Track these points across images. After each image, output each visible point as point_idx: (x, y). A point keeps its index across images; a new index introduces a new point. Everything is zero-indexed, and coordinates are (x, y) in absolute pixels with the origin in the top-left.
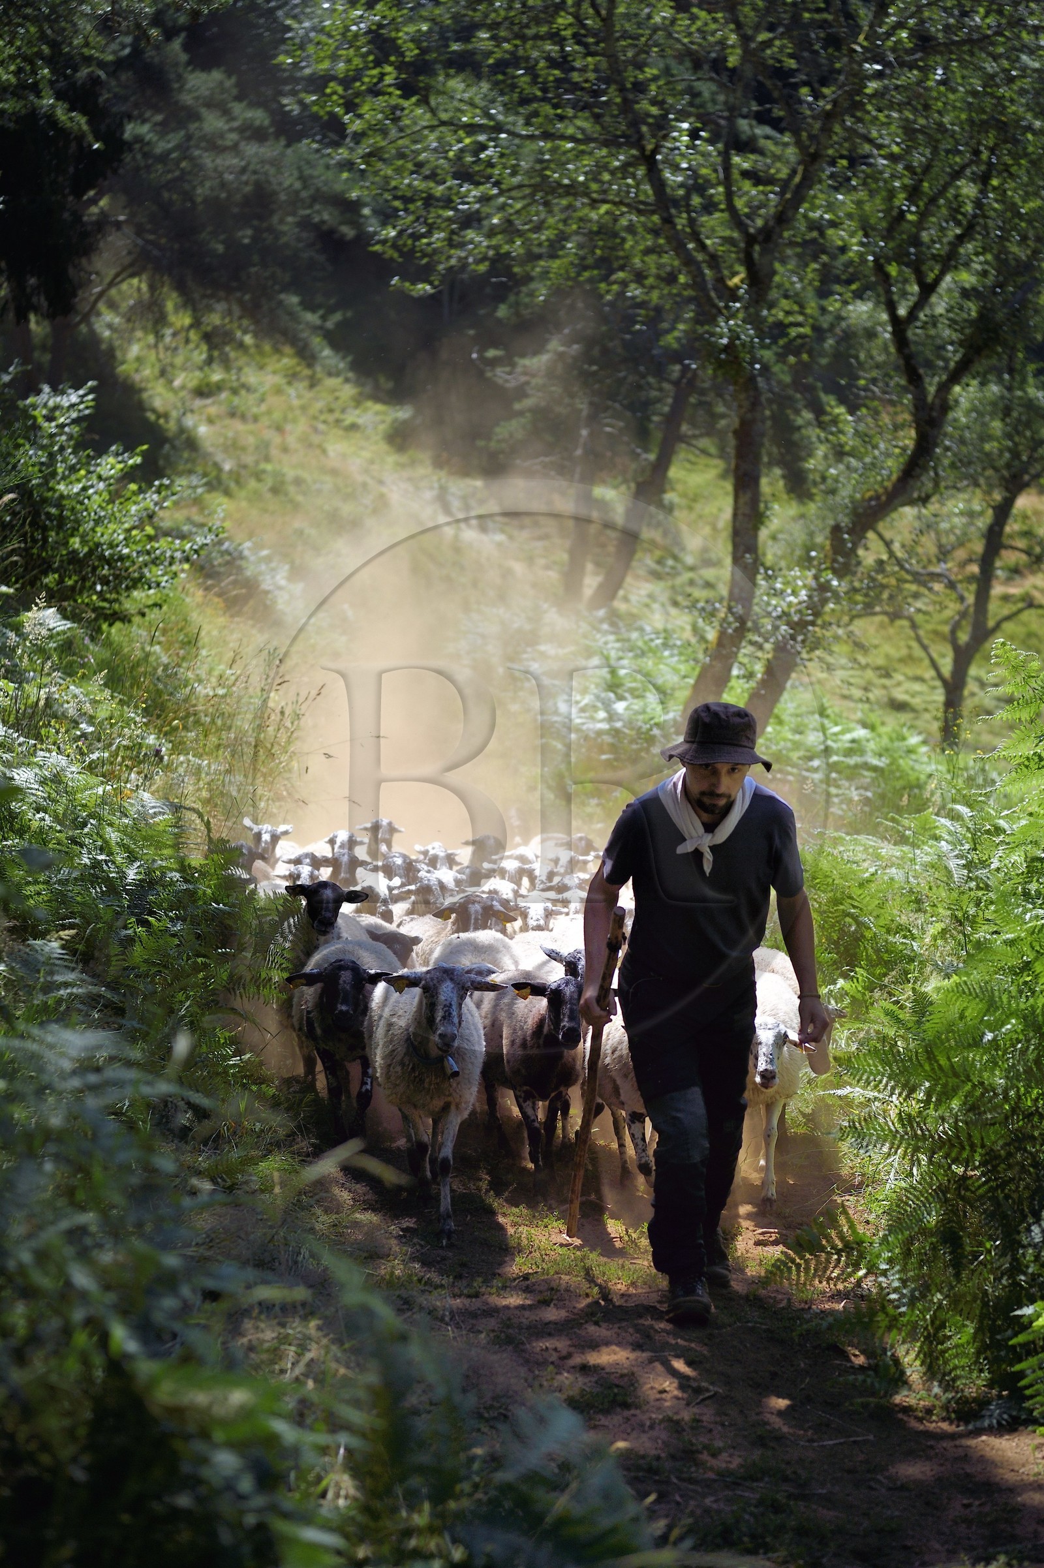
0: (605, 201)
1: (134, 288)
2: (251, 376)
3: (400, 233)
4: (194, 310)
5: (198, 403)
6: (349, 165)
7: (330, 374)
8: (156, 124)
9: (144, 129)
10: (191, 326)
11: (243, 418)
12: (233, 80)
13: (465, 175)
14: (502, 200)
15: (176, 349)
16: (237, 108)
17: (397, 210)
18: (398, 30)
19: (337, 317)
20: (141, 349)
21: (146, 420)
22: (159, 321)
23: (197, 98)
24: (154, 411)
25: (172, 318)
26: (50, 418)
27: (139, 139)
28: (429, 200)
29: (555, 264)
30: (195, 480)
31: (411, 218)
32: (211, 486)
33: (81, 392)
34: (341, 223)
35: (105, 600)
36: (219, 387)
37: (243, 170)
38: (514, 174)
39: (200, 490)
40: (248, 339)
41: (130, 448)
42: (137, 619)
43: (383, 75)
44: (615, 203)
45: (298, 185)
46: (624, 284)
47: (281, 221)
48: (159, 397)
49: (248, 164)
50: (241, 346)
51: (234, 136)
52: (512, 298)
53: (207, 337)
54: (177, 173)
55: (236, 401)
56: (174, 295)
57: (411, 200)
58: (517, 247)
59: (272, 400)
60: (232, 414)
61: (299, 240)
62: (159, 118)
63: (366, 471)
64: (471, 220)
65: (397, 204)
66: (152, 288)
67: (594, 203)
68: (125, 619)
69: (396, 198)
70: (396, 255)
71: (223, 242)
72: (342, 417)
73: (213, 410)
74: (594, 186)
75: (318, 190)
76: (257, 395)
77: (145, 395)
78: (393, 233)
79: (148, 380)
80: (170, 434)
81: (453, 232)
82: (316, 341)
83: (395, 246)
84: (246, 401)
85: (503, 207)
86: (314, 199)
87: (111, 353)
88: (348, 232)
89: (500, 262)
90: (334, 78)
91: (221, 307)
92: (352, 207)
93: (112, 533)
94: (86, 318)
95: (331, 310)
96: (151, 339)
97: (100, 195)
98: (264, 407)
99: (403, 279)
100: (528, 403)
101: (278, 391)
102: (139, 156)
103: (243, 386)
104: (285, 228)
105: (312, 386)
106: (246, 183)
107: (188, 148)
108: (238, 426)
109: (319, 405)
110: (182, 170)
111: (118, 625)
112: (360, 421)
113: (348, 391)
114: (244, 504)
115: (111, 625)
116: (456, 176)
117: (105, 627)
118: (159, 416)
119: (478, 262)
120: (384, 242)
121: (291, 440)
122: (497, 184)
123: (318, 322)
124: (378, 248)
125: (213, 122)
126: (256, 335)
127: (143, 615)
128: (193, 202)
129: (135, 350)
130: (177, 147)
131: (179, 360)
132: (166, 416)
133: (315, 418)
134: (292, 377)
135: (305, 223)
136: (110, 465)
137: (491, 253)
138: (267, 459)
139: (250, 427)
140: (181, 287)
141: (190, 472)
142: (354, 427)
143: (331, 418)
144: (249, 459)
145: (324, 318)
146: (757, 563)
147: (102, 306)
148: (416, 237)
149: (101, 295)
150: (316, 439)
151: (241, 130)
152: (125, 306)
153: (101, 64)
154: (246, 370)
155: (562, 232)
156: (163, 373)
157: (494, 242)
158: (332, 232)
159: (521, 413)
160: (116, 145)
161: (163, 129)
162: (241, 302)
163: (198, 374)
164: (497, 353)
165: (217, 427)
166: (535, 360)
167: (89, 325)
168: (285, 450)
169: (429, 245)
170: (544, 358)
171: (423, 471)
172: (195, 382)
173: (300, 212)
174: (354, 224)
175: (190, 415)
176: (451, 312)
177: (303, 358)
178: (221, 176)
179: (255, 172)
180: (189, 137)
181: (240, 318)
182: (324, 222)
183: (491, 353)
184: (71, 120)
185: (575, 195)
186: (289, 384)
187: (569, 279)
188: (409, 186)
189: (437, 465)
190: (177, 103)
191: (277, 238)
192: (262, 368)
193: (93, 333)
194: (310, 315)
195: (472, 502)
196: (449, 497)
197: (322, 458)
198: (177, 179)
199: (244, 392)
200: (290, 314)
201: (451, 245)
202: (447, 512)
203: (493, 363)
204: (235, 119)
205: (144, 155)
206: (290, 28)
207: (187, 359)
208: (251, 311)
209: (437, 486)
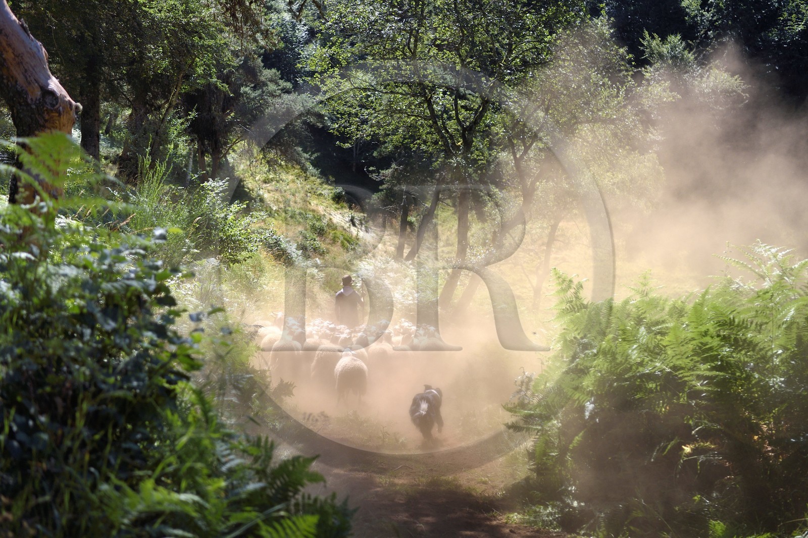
0: (412, 116)
1: (242, 145)
2: (283, 176)
3: (340, 126)
4: (264, 152)
5: (264, 185)
7: (312, 176)
8: (252, 87)
9: (247, 89)
10: (263, 158)
11: (280, 191)
12: (280, 72)
13: (362, 106)
14: (376, 115)
15: (257, 166)
16: (281, 82)
17: (339, 118)
18: (340, 56)
19: (315, 155)
20: (244, 166)
21: (246, 191)
22: (251, 156)
23: (266, 79)
24: (248, 188)
25: (256, 155)
26: (212, 190)
27: (245, 93)
28: (350, 115)
29: (395, 137)
30: (262, 213)
31: (343, 121)
32: (269, 215)
33: (224, 181)
34: (317, 122)
35: (232, 255)
36: (272, 180)
37: (283, 103)
38: (380, 105)
39: (264, 217)
40: (283, 163)
41: (242, 202)
42: (243, 262)
43: (334, 71)
44: (416, 116)
46: (420, 145)
48: (250, 184)
49: (284, 101)
50: (280, 165)
51: (280, 92)
52: (379, 150)
53: (268, 162)
55: (278, 185)
56: (257, 147)
57: (344, 114)
58: (382, 132)
59: (291, 185)
60: (277, 190)
61: (302, 128)
62: (253, 85)
63: (325, 210)
64: (364, 122)
65: (339, 116)
66: (249, 144)
67: (409, 116)
68: (238, 261)
69: (338, 114)
70: (338, 134)
72: (316, 191)
73: (270, 188)
74: (409, 110)
76: (286, 183)
77: (245, 183)
78: (337, 126)
79: (246, 178)
80: (254, 197)
81: (358, 126)
82: (308, 164)
83: (338, 131)
85: (376, 117)
86: (308, 114)
87: (233, 168)
88: (320, 125)
89: (375, 136)
90: (317, 72)
91: (273, 151)
92: (320, 116)
93: (235, 231)
94: (225, 156)
95: (313, 153)
96: (248, 163)
97: (231, 111)
98: (288, 187)
99: (340, 142)
100: (385, 186)
101: (293, 181)
102: (245, 98)
103: (281, 180)
104: (297, 124)
105: (305, 180)
106: (284, 108)
107: (263, 96)
108: (279, 194)
109: (308, 186)
110: (260, 103)
111: (236, 264)
112: (323, 193)
113: (319, 181)
114: (280, 222)
115: (234, 264)
116: (359, 106)
117: (231, 265)
118: (250, 190)
119: (367, 136)
120: (334, 129)
122: (374, 109)
123: (309, 157)
124: (331, 131)
125: (272, 87)
126: (286, 162)
127: (245, 261)
128: (264, 114)
129: (242, 167)
130: (259, 95)
131: (257, 171)
132: (253, 190)
133: (307, 191)
134: (298, 176)
135: (305, 123)
136: (235, 207)
137: (372, 133)
138: (289, 206)
141: (261, 210)
142: (321, 194)
143: (312, 191)
144: (282, 206)
145: (311, 156)
146: (467, 244)
147: (231, 151)
148: (345, 127)
149: (230, 147)
150: (307, 199)
151: (282, 90)
152: (238, 151)
153: (233, 67)
154: (282, 174)
155: (398, 126)
156: (252, 175)
157: (373, 129)
158: (313, 125)
159: (382, 190)
160: (238, 95)
161: (254, 89)
162: (281, 150)
163: (264, 175)
164: (373, 168)
165: (271, 194)
166: (387, 171)
167: (225, 157)
168: (296, 202)
169: (350, 130)
170: (390, 170)
171: (345, 211)
172: (263, 178)
173: (303, 118)
174: (322, 123)
175: (261, 190)
176: (356, 154)
177: (303, 170)
178: (275, 105)
179: (287, 104)
180: (263, 92)
181: (280, 155)
182: (311, 122)
183: (371, 168)
184: (222, 86)
185: (402, 113)
186: (297, 179)
187: (400, 142)
188: (343, 109)
189: (350, 208)
190: (259, 80)
191: (294, 127)
192: (288, 173)
193: (227, 160)
194: (305, 154)
195: (363, 222)
196: (355, 220)
197: (309, 205)
198: (259, 106)
199: (281, 182)
200: (298, 154)
201: (358, 130)
202: (354, 225)
203: (373, 172)
204: (280, 86)
205: (247, 98)
206: (300, 54)
207: (261, 170)
208: (284, 153)
209: (350, 216)
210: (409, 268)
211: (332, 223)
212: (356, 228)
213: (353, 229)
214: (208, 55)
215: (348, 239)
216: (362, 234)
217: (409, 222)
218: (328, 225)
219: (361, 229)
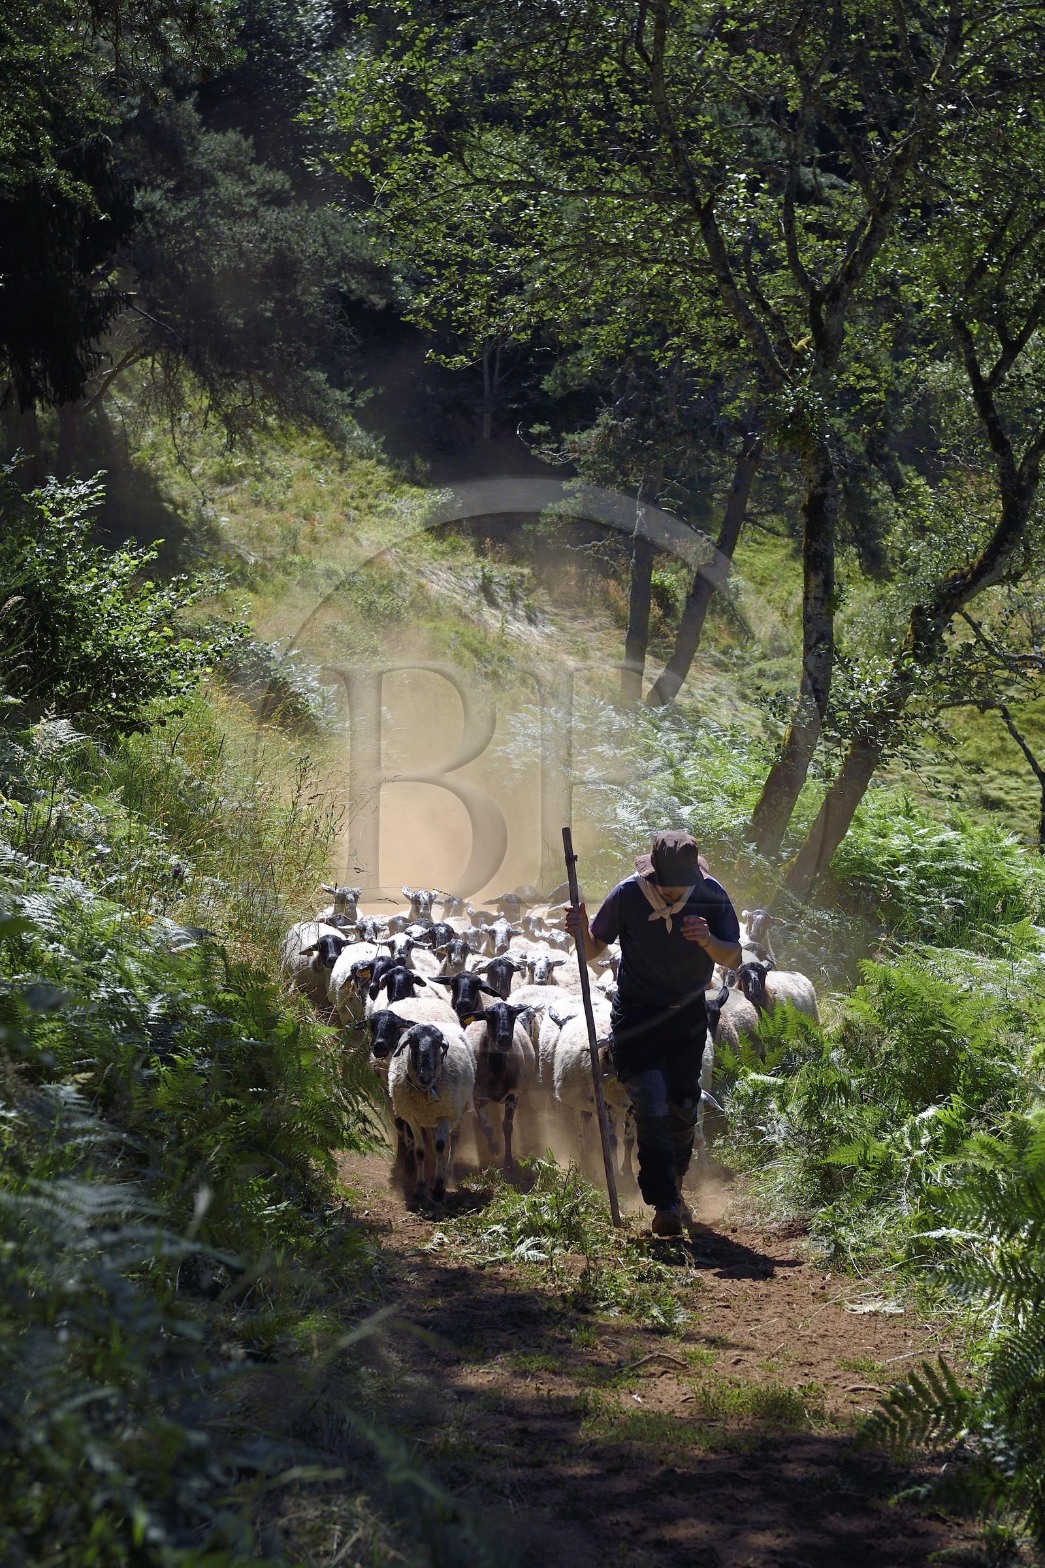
0: (656, 261)
1: (148, 368)
2: (276, 461)
3: (434, 302)
4: (212, 392)
5: (219, 491)
6: (378, 229)
7: (361, 457)
8: (169, 190)
9: (155, 197)
10: (210, 408)
11: (268, 505)
12: (251, 140)
13: (502, 238)
14: (544, 262)
15: (194, 433)
16: (255, 171)
17: (430, 276)
18: (427, 82)
19: (369, 393)
20: (157, 435)
21: (164, 510)
22: (176, 403)
23: (212, 162)
24: (171, 501)
25: (189, 400)
26: (57, 513)
27: (150, 208)
28: (465, 265)
29: (604, 331)
30: (216, 575)
31: (446, 285)
32: (234, 582)
33: (90, 482)
34: (370, 292)
35: (121, 708)
36: (241, 473)
37: (264, 237)
38: (557, 233)
39: (223, 586)
40: (272, 421)
41: (145, 542)
42: (156, 728)
43: (412, 131)
44: (667, 263)
45: (322, 252)
46: (680, 350)
47: (305, 292)
48: (175, 487)
49: (269, 231)
50: (265, 427)
51: (253, 201)
52: (558, 368)
53: (227, 420)
54: (192, 243)
55: (260, 487)
56: (191, 375)
57: (446, 265)
58: (562, 314)
59: (299, 485)
60: (257, 503)
61: (325, 311)
62: (171, 184)
63: (404, 561)
64: (512, 285)
65: (430, 269)
66: (166, 367)
67: (645, 264)
68: (142, 727)
69: (428, 263)
70: (430, 326)
71: (241, 317)
72: (377, 502)
74: (644, 245)
75: (344, 256)
76: (283, 481)
77: (161, 484)
78: (426, 302)
79: (165, 468)
80: (189, 526)
81: (492, 299)
82: (346, 421)
83: (428, 315)
84: (272, 489)
85: (545, 271)
86: (341, 267)
87: (123, 439)
88: (379, 302)
89: (541, 329)
90: (359, 136)
91: (241, 386)
92: (381, 275)
93: (127, 635)
94: (96, 402)
95: (362, 387)
96: (167, 423)
97: (109, 268)
98: (290, 494)
99: (438, 352)
100: (578, 482)
101: (306, 476)
102: (150, 226)
103: (268, 471)
104: (310, 299)
105: (341, 471)
106: (267, 252)
107: (203, 215)
108: (264, 514)
109: (350, 490)
110: (197, 239)
111: (136, 735)
112: (395, 507)
113: (382, 474)
114: (271, 600)
115: (127, 736)
116: (493, 237)
117: (121, 737)
118: (177, 507)
119: (519, 330)
120: (416, 312)
121: (320, 528)
122: (539, 245)
123: (348, 400)
124: (410, 318)
125: (229, 187)
126: (280, 417)
127: (163, 723)
128: (209, 272)
129: (149, 435)
130: (190, 216)
131: (197, 446)
132: (185, 506)
133: (346, 504)
134: (320, 460)
135: (333, 294)
136: (124, 561)
137: (534, 320)
138: (295, 550)
139: (277, 515)
140: (198, 367)
141: (212, 566)
143: (363, 504)
144: (275, 551)
145: (353, 396)
146: (832, 650)
147: (112, 389)
148: (451, 305)
149: (111, 377)
150: (347, 527)
151: (260, 195)
152: (138, 388)
153: (107, 128)
154: (270, 453)
155: (612, 296)
156: (180, 460)
157: (537, 308)
158: (361, 301)
160: (125, 215)
161: (177, 195)
162: (263, 380)
163: (218, 459)
164: (543, 428)
165: (240, 517)
166: (585, 435)
167: (100, 410)
168: (315, 540)
169: (465, 313)
170: (595, 432)
171: (465, 559)
172: (216, 468)
173: (326, 281)
174: (387, 293)
175: (209, 504)
176: (491, 386)
177: (332, 440)
178: (240, 245)
179: (276, 239)
180: (204, 204)
181: (262, 398)
182: (351, 291)
183: (536, 429)
184: (75, 189)
185: (624, 255)
186: (318, 467)
187: (620, 346)
188: (443, 250)
189: (480, 552)
190: (190, 167)
191: (301, 310)
192: (287, 452)
193: (103, 418)
194: (338, 393)
195: (519, 592)
196: (494, 587)
197: (355, 548)
198: (192, 249)
199: (268, 478)
200: (317, 392)
201: (490, 314)
202: (493, 603)
203: (538, 439)
204: (253, 183)
205: (157, 225)
206: (311, 83)
207: (206, 444)
208: (273, 389)
209: (480, 574)
210: (659, 729)
211: (426, 598)
212: (496, 612)
213: (488, 612)
214: (27, 95)
215: (475, 643)
216: (517, 628)
217: (656, 586)
218: (412, 604)
219: (514, 615)
